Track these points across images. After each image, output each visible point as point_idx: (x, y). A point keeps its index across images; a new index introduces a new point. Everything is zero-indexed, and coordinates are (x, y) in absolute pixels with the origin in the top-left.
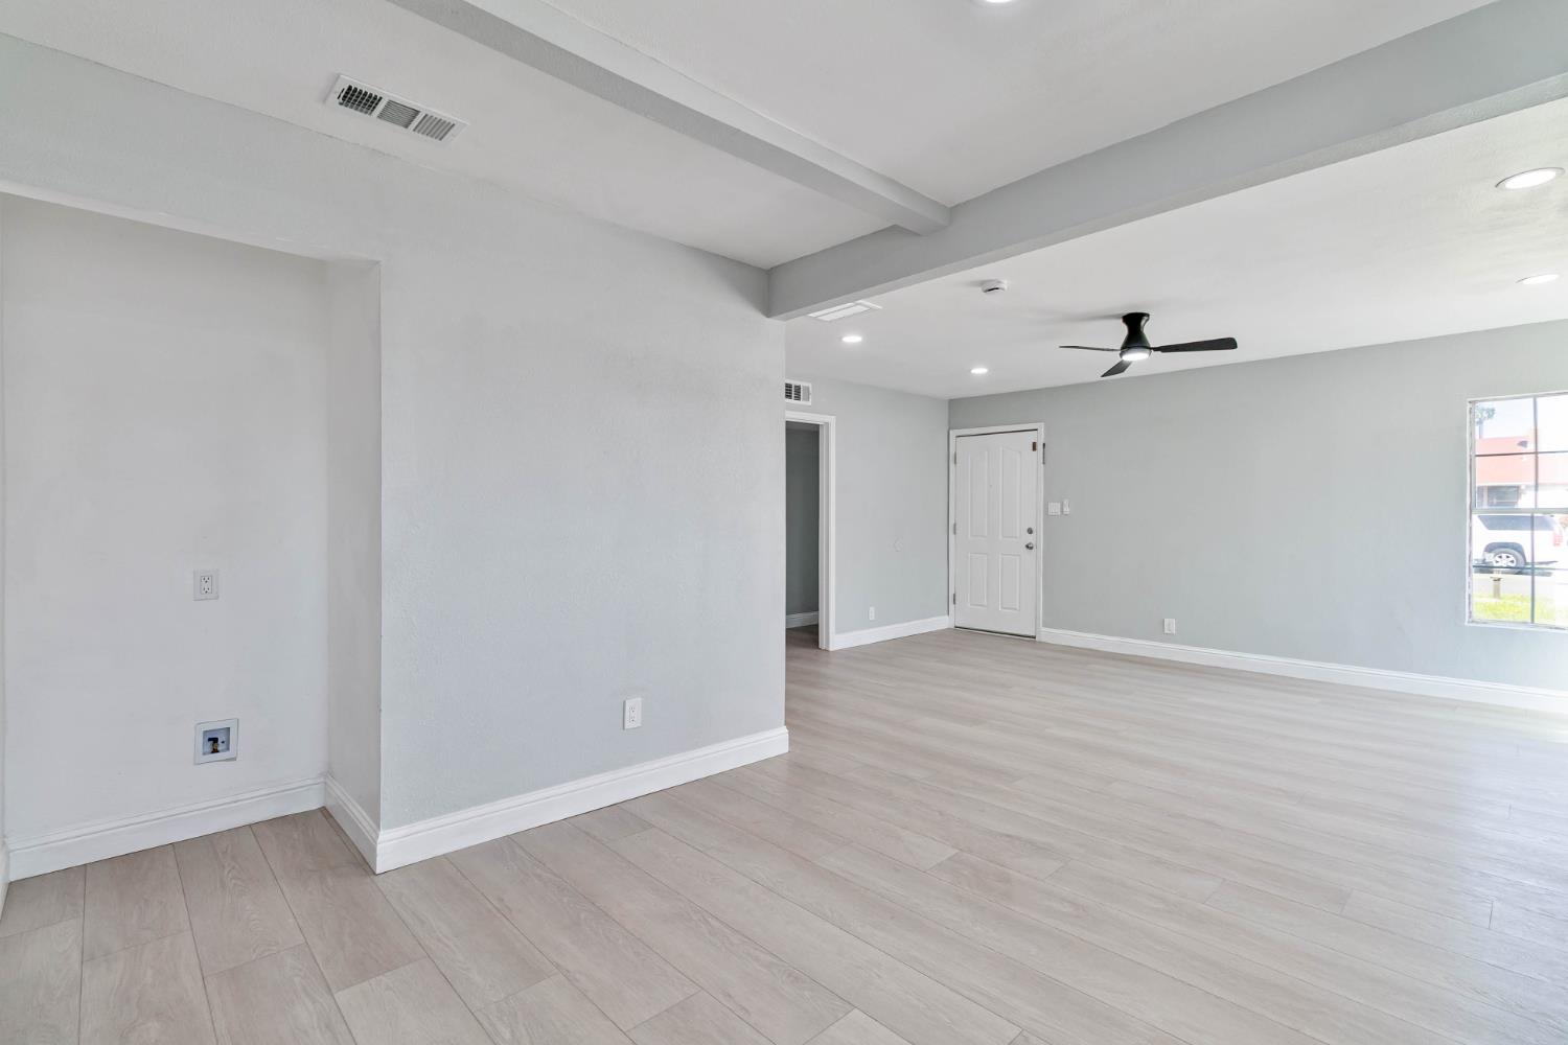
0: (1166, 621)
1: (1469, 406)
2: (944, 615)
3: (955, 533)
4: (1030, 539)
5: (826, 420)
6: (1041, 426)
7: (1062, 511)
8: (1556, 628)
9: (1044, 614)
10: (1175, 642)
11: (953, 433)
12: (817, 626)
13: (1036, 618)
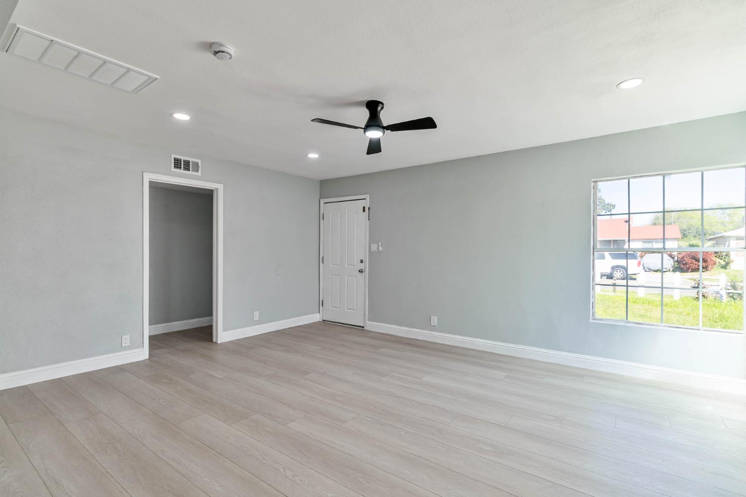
0: (432, 317)
1: (592, 184)
2: (316, 313)
3: (323, 263)
4: (361, 266)
5: (216, 187)
6: (367, 196)
7: (378, 249)
8: (639, 324)
9: (369, 314)
10: (437, 331)
11: (322, 201)
12: (212, 326)
13: (365, 315)
